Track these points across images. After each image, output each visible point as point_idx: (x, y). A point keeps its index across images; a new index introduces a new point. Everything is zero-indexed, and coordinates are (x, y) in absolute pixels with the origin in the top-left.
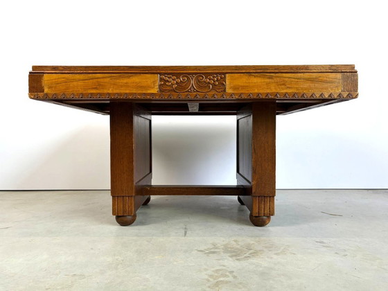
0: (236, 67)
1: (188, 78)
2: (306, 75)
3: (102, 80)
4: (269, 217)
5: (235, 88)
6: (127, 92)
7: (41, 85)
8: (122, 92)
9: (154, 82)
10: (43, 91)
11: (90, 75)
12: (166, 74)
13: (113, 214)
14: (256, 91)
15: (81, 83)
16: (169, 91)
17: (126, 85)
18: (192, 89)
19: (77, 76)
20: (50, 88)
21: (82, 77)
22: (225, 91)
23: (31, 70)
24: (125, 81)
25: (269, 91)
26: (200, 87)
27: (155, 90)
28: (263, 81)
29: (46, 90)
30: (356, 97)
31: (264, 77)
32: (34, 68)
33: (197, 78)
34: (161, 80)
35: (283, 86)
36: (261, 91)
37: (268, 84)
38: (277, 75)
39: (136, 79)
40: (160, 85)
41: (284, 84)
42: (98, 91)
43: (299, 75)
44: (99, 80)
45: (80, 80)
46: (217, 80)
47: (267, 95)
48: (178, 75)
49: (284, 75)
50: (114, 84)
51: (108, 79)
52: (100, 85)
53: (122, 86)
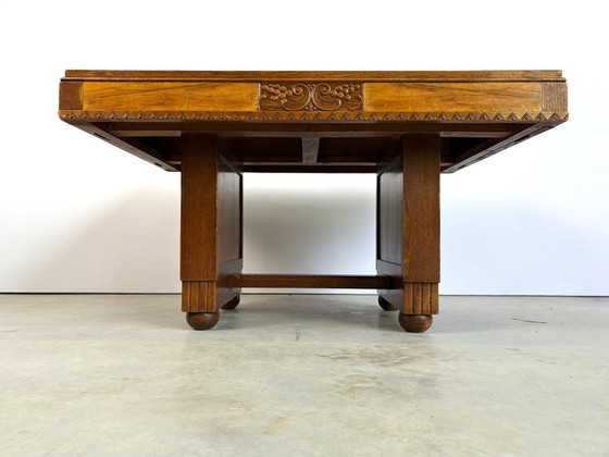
0: (379, 72)
1: (304, 89)
2: (487, 86)
3: (172, 92)
4: (429, 317)
5: (377, 105)
6: (211, 109)
7: (78, 98)
8: (202, 109)
9: (253, 96)
10: (81, 108)
11: (155, 84)
12: (271, 82)
13: (183, 310)
14: (410, 109)
15: (138, 96)
16: (276, 108)
17: (209, 100)
18: (311, 106)
19: (135, 86)
20: (91, 103)
21: (141, 86)
22: (361, 108)
23: (63, 75)
24: (208, 93)
25: (429, 110)
26: (322, 102)
27: (254, 107)
28: (420, 93)
29: (86, 107)
30: (565, 119)
31: (422, 88)
32: (69, 73)
33: (318, 89)
34: (263, 91)
35: (451, 103)
36: (417, 110)
37: (427, 99)
38: (442, 85)
39: (225, 90)
40: (262, 100)
41: (452, 100)
42: (165, 109)
43: (476, 85)
44: (167, 91)
45: (138, 91)
46: (350, 92)
47: (427, 114)
48: (289, 84)
49: (453, 85)
50: (191, 98)
51: (182, 91)
52: (169, 99)
53: (202, 101)
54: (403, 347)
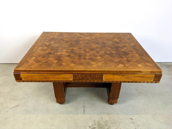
0: (108, 71)
1: (86, 75)
2: (139, 75)
3: (47, 76)
5: (106, 79)
6: (59, 80)
7: (20, 78)
9: (71, 77)
11: (42, 74)
12: (76, 73)
14: (116, 80)
15: (38, 77)
16: (78, 80)
17: (59, 78)
18: (88, 79)
19: (36, 75)
20: (24, 78)
21: (38, 75)
22: (102, 80)
23: (14, 71)
24: (58, 76)
25: (121, 80)
26: (91, 78)
27: (72, 79)
28: (119, 77)
29: (23, 79)
30: (158, 83)
31: (120, 75)
33: (90, 75)
34: (74, 76)
35: (128, 79)
36: (118, 80)
37: (121, 78)
38: (126, 75)
39: (63, 76)
40: (74, 78)
42: (46, 80)
43: (136, 75)
44: (46, 76)
46: (99, 76)
48: (82, 74)
49: (129, 75)
50: (53, 78)
51: (50, 76)
52: (47, 78)
53: (57, 78)
54: (106, 117)
